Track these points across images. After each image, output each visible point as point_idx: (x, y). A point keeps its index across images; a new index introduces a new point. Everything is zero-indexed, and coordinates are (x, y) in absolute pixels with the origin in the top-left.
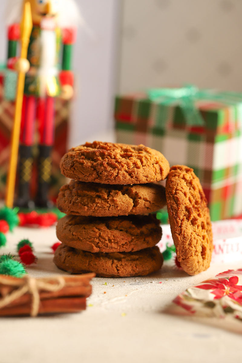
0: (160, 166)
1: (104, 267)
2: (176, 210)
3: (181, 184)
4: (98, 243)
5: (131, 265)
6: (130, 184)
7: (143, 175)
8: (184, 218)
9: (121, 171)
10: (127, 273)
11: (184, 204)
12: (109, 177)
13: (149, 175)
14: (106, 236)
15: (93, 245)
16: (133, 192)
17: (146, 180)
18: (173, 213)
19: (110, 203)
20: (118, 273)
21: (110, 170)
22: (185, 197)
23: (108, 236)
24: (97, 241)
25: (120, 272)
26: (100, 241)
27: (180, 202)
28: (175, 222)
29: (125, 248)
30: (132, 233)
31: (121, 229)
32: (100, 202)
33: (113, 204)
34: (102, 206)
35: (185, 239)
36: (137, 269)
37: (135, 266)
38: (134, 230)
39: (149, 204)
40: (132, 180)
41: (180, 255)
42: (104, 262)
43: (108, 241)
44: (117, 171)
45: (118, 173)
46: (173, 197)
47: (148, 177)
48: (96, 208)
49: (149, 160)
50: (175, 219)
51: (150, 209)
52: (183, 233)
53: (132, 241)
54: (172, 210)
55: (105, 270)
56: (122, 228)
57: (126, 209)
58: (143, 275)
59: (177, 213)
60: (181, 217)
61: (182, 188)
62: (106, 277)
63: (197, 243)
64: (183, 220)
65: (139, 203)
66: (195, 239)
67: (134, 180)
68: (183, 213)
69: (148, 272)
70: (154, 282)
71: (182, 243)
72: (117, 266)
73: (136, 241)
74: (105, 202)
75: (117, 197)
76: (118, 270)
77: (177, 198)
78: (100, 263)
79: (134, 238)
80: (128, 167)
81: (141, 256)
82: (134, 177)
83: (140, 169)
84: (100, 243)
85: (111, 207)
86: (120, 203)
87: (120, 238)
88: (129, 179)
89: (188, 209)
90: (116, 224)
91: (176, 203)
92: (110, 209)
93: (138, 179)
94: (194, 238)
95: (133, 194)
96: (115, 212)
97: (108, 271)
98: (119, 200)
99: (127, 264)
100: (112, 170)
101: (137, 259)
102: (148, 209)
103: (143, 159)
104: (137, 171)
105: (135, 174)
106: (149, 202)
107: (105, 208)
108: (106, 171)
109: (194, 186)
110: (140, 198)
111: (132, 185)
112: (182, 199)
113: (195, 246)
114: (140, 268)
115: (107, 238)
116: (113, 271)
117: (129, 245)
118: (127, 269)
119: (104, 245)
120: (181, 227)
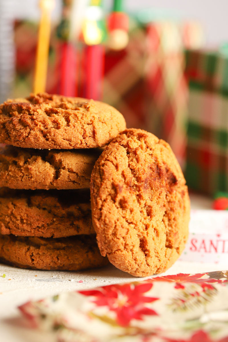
0: (94, 127)
1: (16, 254)
2: (98, 186)
3: (116, 153)
4: (9, 222)
5: (50, 255)
6: (48, 149)
7: (63, 138)
8: (108, 198)
9: (34, 130)
10: (45, 265)
11: (111, 179)
12: (17, 138)
13: (72, 139)
14: (18, 215)
15: (2, 224)
16: (57, 159)
17: (69, 145)
18: (94, 191)
19: (23, 172)
20: (33, 264)
21: (21, 129)
22: (116, 170)
23: (20, 215)
24: (8, 219)
25: (35, 262)
26: (11, 220)
27: (105, 176)
28: (94, 203)
29: (41, 232)
30: (56, 214)
31: (44, 207)
32: (13, 170)
33: (27, 174)
34: (14, 176)
35: (107, 227)
36: (59, 261)
37: (57, 257)
38: (58, 210)
39: (76, 177)
40: (48, 144)
41: (103, 247)
42: (17, 248)
43: (19, 221)
44: (28, 130)
45: (29, 133)
46: (100, 169)
47: (71, 141)
48: (7, 177)
49: (80, 119)
50: (95, 199)
51: (76, 183)
52: (103, 218)
53: (51, 224)
54: (94, 187)
55: (18, 258)
56: (46, 206)
57: (42, 181)
58: (70, 269)
59: (99, 191)
60: (104, 197)
61: (116, 158)
62: (22, 267)
63: (127, 233)
64: (105, 201)
65: (61, 174)
66: (123, 228)
67: (50, 143)
68: (107, 191)
69: (77, 267)
70: (72, 280)
71: (103, 232)
72: (33, 255)
73: (58, 224)
74: (18, 170)
75: (33, 165)
76: (33, 260)
77: (103, 170)
78: (13, 249)
79: (57, 220)
80: (44, 126)
81: (70, 245)
82: (50, 140)
83: (60, 130)
84: (11, 222)
85: (25, 177)
86: (35, 173)
87: (34, 219)
88: (44, 142)
89: (115, 187)
90: (37, 200)
91: (101, 178)
92: (23, 180)
93: (56, 143)
94: (122, 226)
95: (57, 163)
96: (30, 185)
97: (20, 260)
98: (35, 169)
99: (46, 253)
100: (22, 129)
101: (64, 249)
102: (74, 183)
103: (71, 118)
104: (54, 132)
105: (50, 136)
106: (75, 174)
107: (18, 178)
108: (15, 129)
109: (138, 156)
110: (64, 168)
111: (49, 150)
112: (110, 173)
113: (123, 238)
114: (63, 259)
115: (19, 218)
116: (26, 261)
117: (46, 228)
118: (44, 260)
119: (15, 226)
120: (101, 209)
